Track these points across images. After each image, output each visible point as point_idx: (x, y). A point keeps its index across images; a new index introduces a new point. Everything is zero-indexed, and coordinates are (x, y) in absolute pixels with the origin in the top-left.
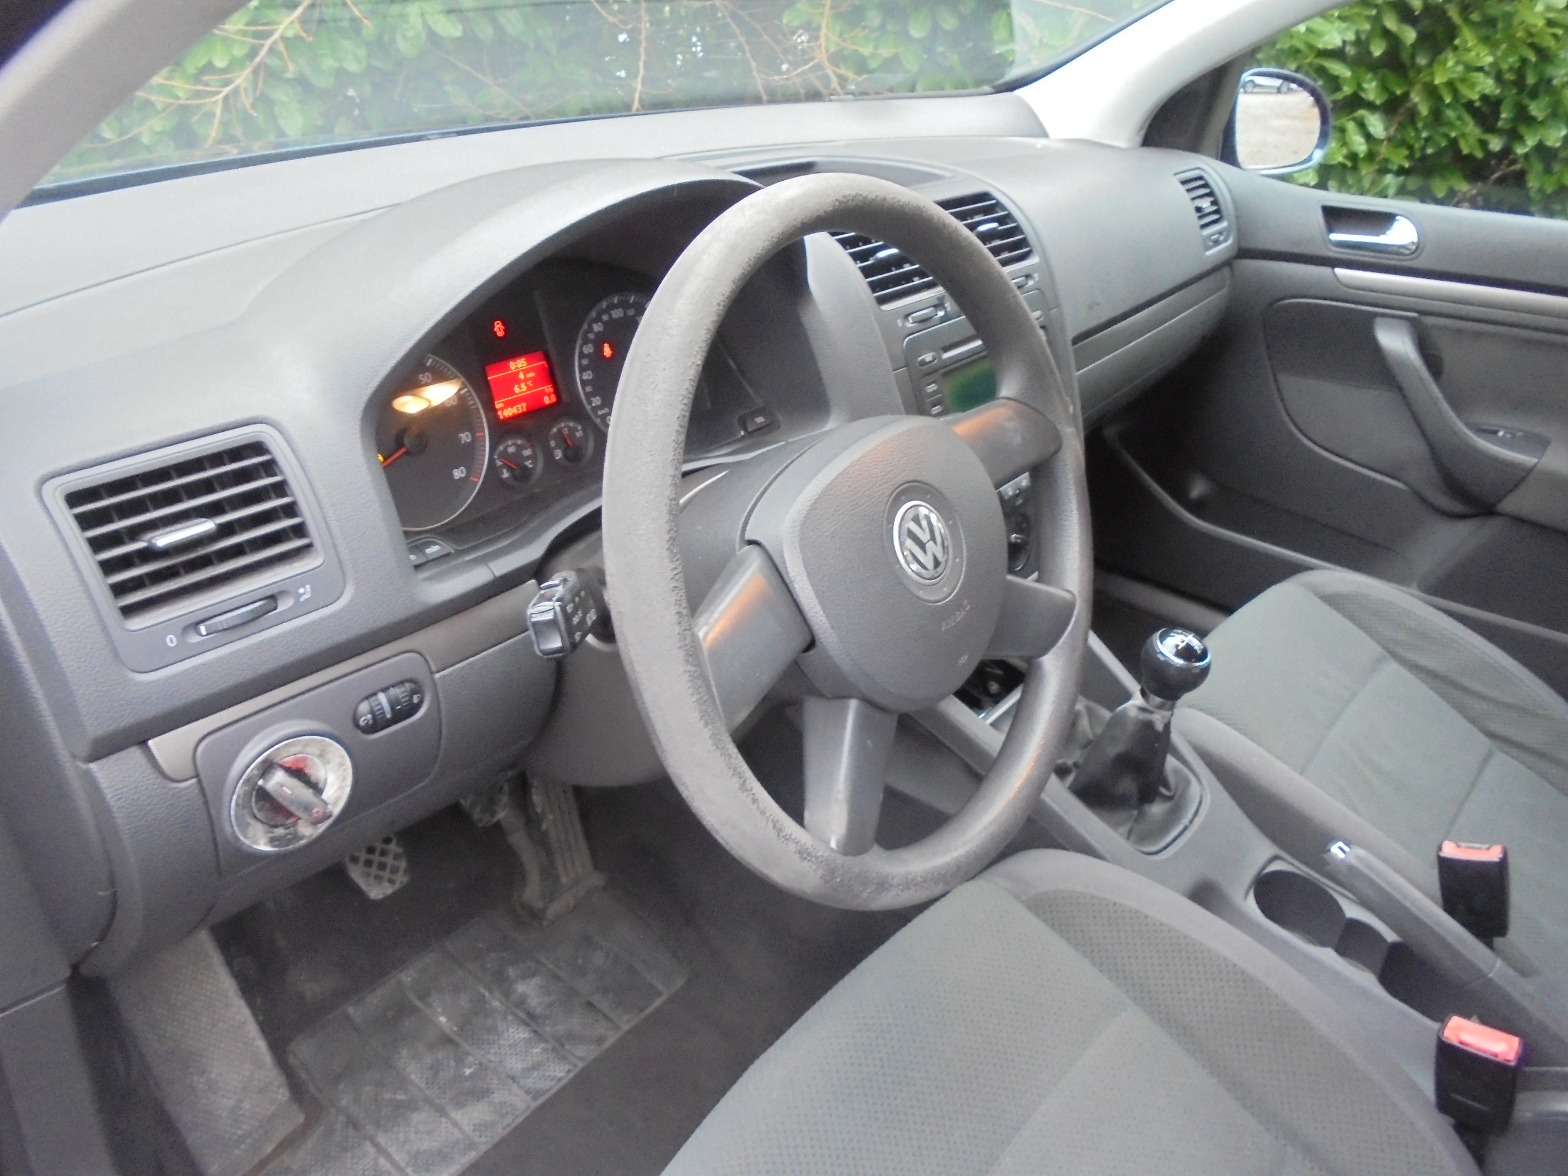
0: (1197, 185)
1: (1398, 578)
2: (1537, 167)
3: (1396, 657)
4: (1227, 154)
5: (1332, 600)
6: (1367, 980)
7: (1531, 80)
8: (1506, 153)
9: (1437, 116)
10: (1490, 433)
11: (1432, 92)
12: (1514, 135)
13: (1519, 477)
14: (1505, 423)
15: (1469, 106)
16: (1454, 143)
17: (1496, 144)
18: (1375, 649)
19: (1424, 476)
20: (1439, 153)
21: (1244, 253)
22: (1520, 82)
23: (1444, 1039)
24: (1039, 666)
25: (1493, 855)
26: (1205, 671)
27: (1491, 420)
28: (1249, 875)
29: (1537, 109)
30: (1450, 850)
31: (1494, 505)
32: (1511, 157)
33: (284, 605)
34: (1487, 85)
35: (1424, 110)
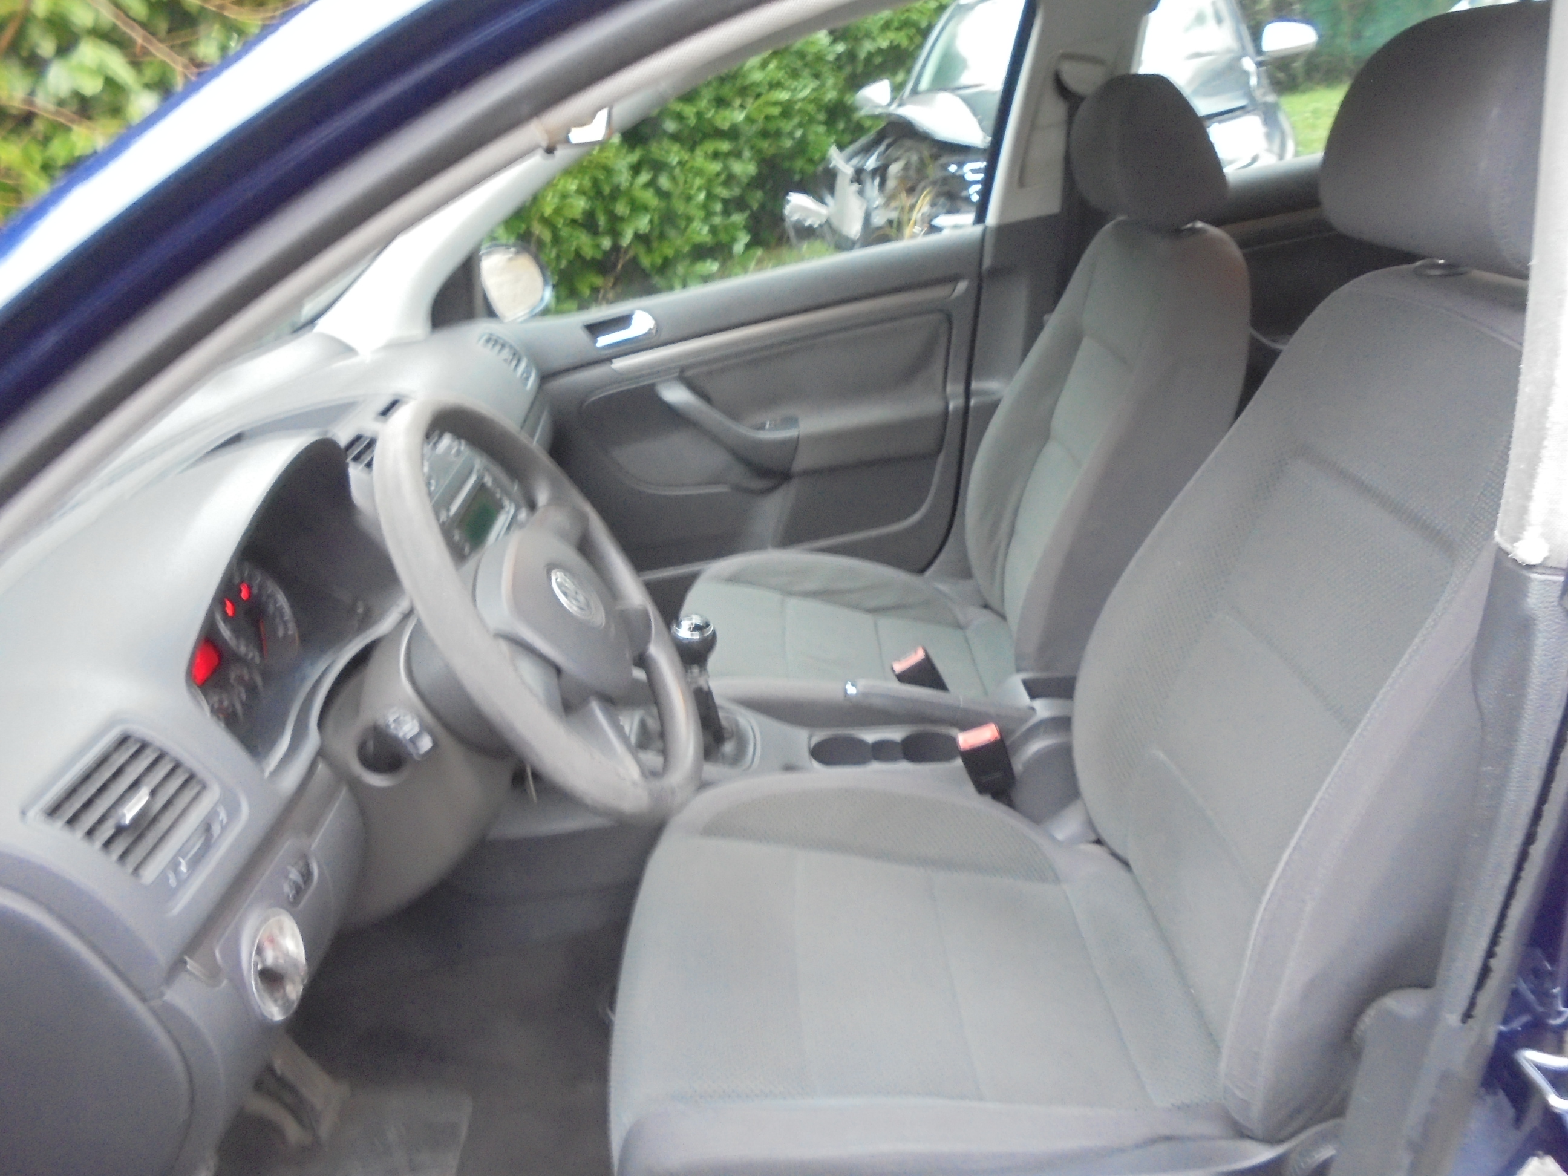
0: (492, 340)
1: (760, 547)
2: (641, 251)
3: (791, 594)
4: (491, 313)
5: (733, 579)
6: (904, 766)
7: (607, 190)
8: (616, 248)
9: (556, 240)
10: (762, 427)
11: (546, 221)
12: (615, 234)
13: (793, 446)
14: (768, 418)
15: (574, 222)
16: (578, 254)
17: (606, 243)
18: (776, 597)
19: (738, 474)
20: (570, 262)
21: (545, 377)
22: (599, 193)
23: (962, 750)
24: (650, 656)
25: (919, 655)
26: (714, 635)
27: (758, 419)
28: (805, 753)
29: (621, 208)
30: (899, 667)
31: (789, 469)
32: (622, 250)
33: (216, 829)
34: (580, 204)
35: (547, 236)
